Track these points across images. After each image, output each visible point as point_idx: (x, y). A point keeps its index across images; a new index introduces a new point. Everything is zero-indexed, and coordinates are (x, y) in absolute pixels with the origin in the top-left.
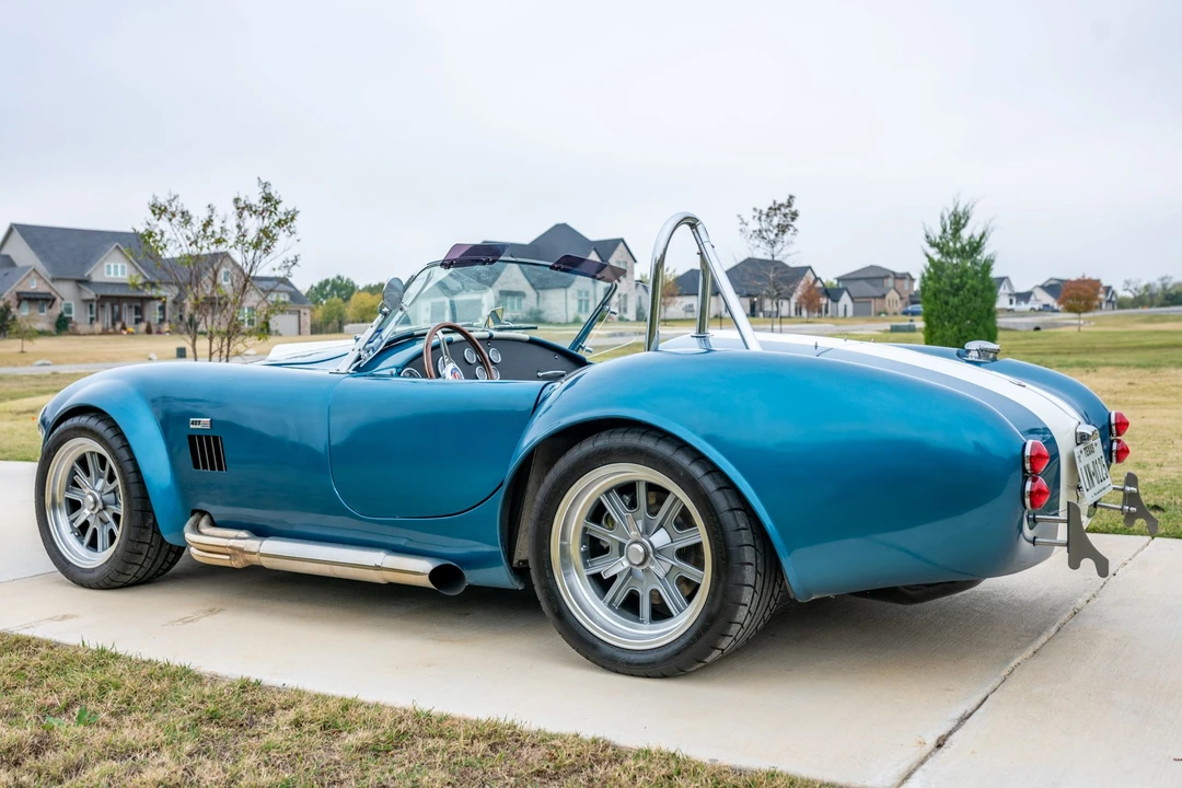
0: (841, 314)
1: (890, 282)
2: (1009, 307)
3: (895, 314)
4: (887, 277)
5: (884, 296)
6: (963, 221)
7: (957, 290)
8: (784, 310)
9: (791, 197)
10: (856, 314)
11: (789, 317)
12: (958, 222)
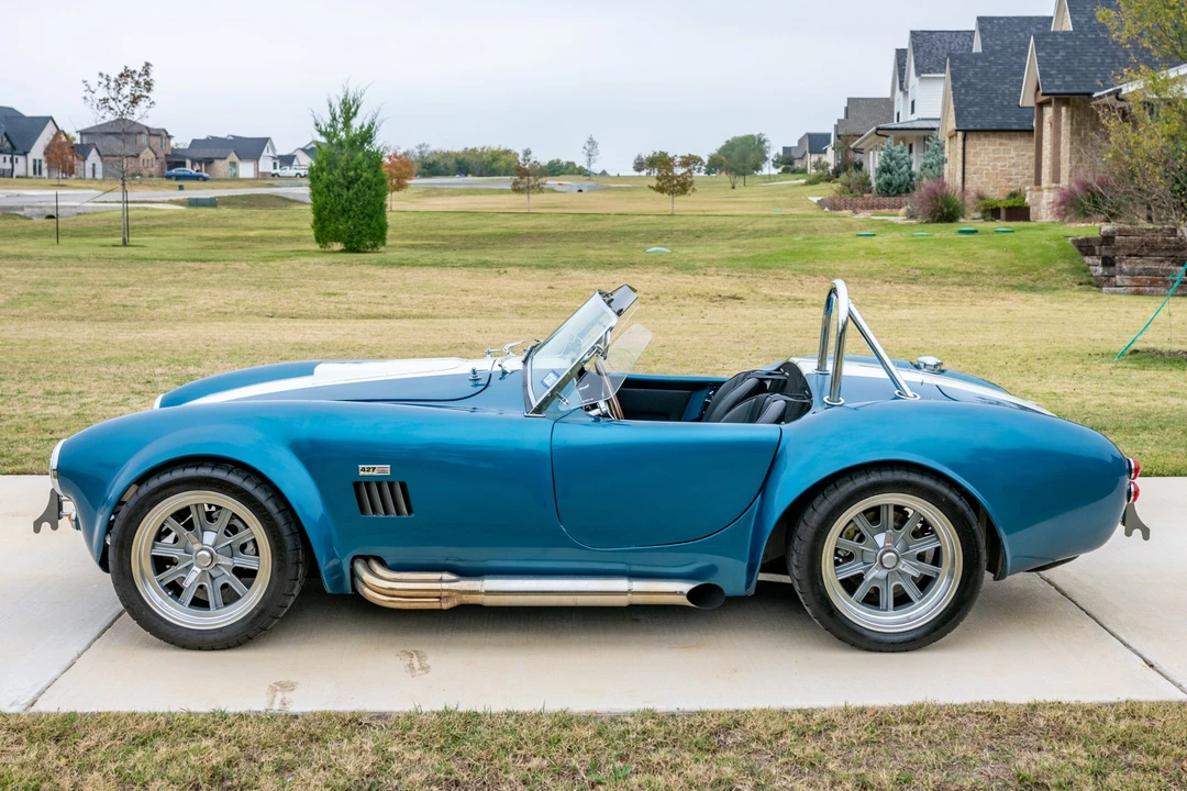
0: (89, 174)
1: (143, 139)
2: (274, 172)
3: (151, 176)
4: (141, 133)
5: (137, 156)
6: (353, 110)
7: (351, 183)
8: (19, 169)
9: (147, 64)
10: (105, 172)
11: (26, 177)
12: (349, 110)
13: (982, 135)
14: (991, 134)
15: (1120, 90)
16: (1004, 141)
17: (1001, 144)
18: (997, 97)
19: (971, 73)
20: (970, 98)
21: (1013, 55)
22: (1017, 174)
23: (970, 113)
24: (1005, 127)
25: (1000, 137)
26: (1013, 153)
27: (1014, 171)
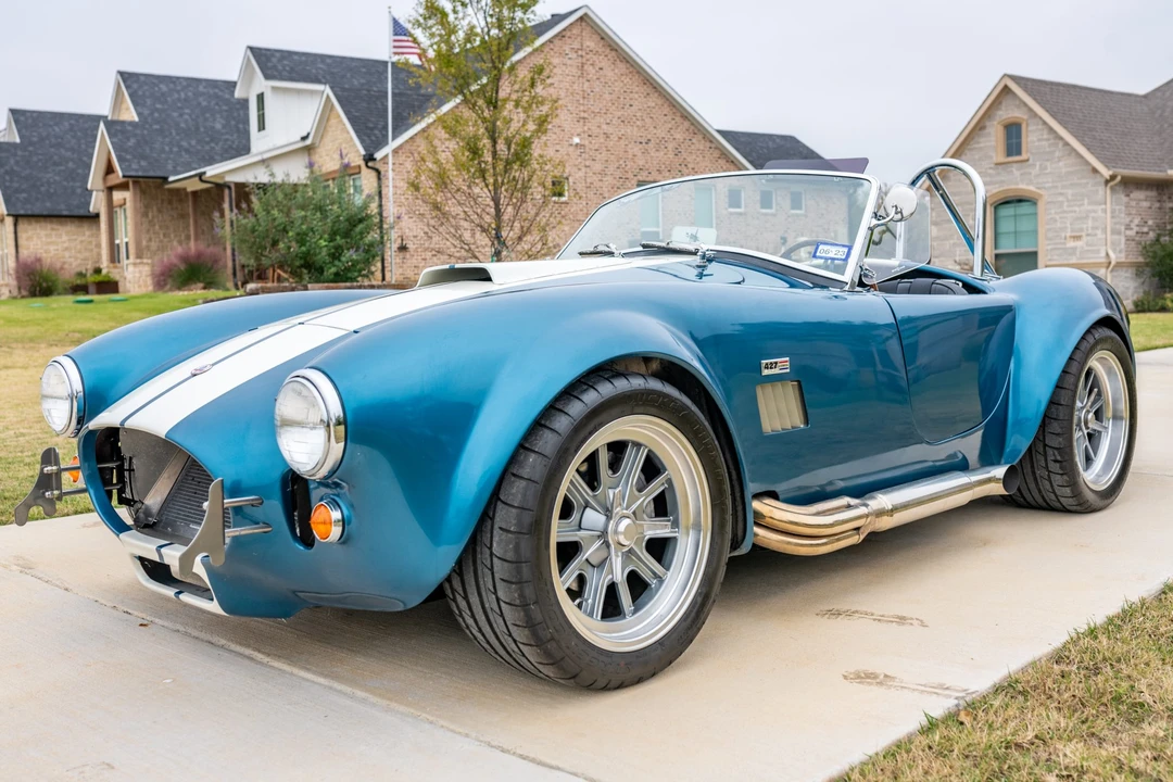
13: (33, 220)
14: (42, 219)
15: (205, 173)
16: (55, 226)
17: (52, 229)
18: (42, 185)
19: (12, 161)
20: (16, 185)
21: (51, 147)
22: (70, 257)
23: (17, 198)
24: (56, 213)
25: (51, 222)
26: (65, 238)
27: (67, 254)
